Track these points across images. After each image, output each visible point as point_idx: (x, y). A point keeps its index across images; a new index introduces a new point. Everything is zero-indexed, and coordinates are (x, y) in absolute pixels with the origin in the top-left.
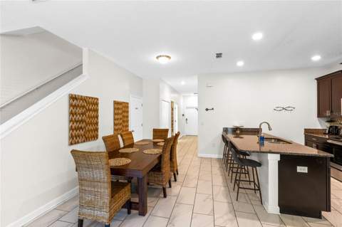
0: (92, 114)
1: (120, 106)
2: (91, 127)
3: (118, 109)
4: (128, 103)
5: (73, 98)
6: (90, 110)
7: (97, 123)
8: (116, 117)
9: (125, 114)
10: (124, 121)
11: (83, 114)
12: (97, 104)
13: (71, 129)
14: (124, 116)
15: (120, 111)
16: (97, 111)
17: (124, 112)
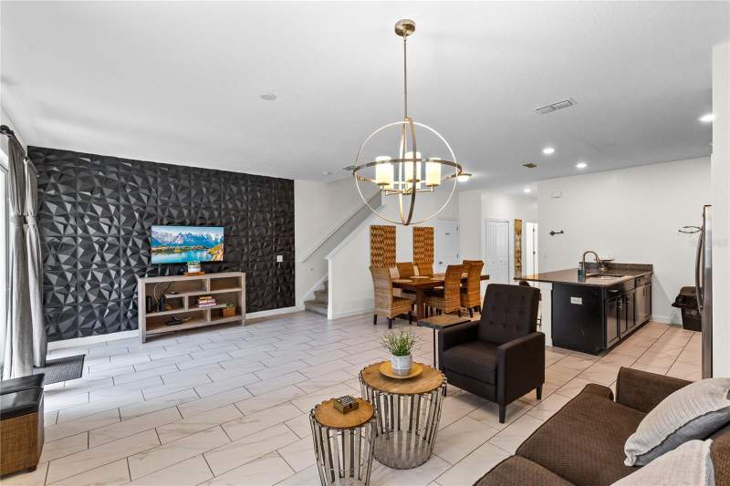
0: (389, 242)
1: (422, 233)
2: (389, 255)
3: (419, 236)
4: (432, 229)
5: (373, 228)
6: (386, 238)
7: (394, 251)
8: (416, 245)
9: (429, 242)
10: (426, 250)
11: (381, 242)
12: (394, 232)
13: (372, 254)
14: (427, 244)
15: (422, 238)
16: (394, 238)
17: (428, 239)
